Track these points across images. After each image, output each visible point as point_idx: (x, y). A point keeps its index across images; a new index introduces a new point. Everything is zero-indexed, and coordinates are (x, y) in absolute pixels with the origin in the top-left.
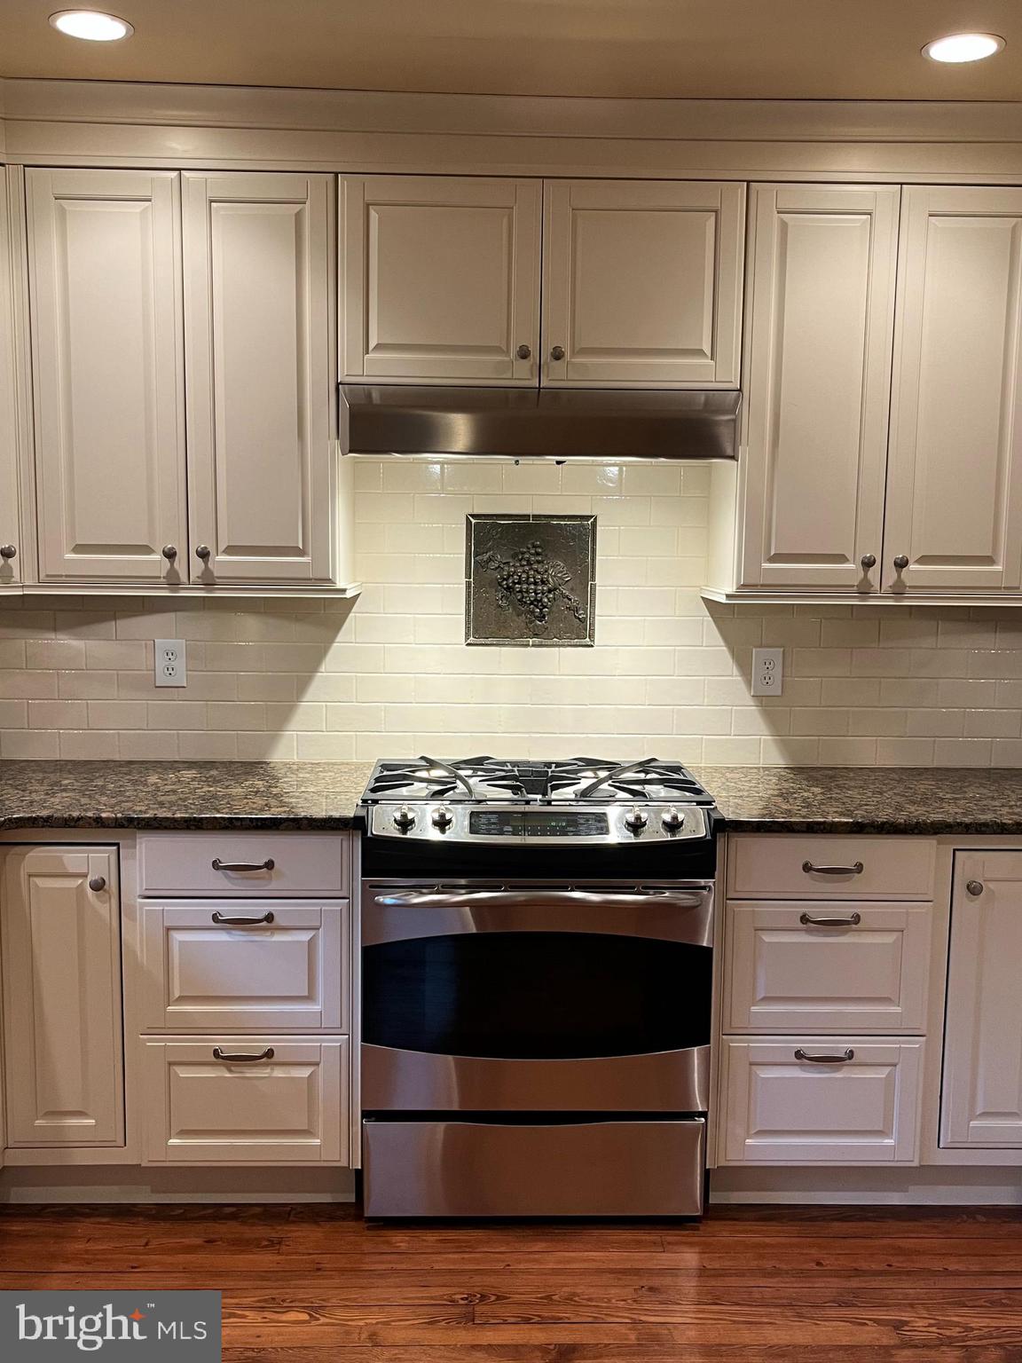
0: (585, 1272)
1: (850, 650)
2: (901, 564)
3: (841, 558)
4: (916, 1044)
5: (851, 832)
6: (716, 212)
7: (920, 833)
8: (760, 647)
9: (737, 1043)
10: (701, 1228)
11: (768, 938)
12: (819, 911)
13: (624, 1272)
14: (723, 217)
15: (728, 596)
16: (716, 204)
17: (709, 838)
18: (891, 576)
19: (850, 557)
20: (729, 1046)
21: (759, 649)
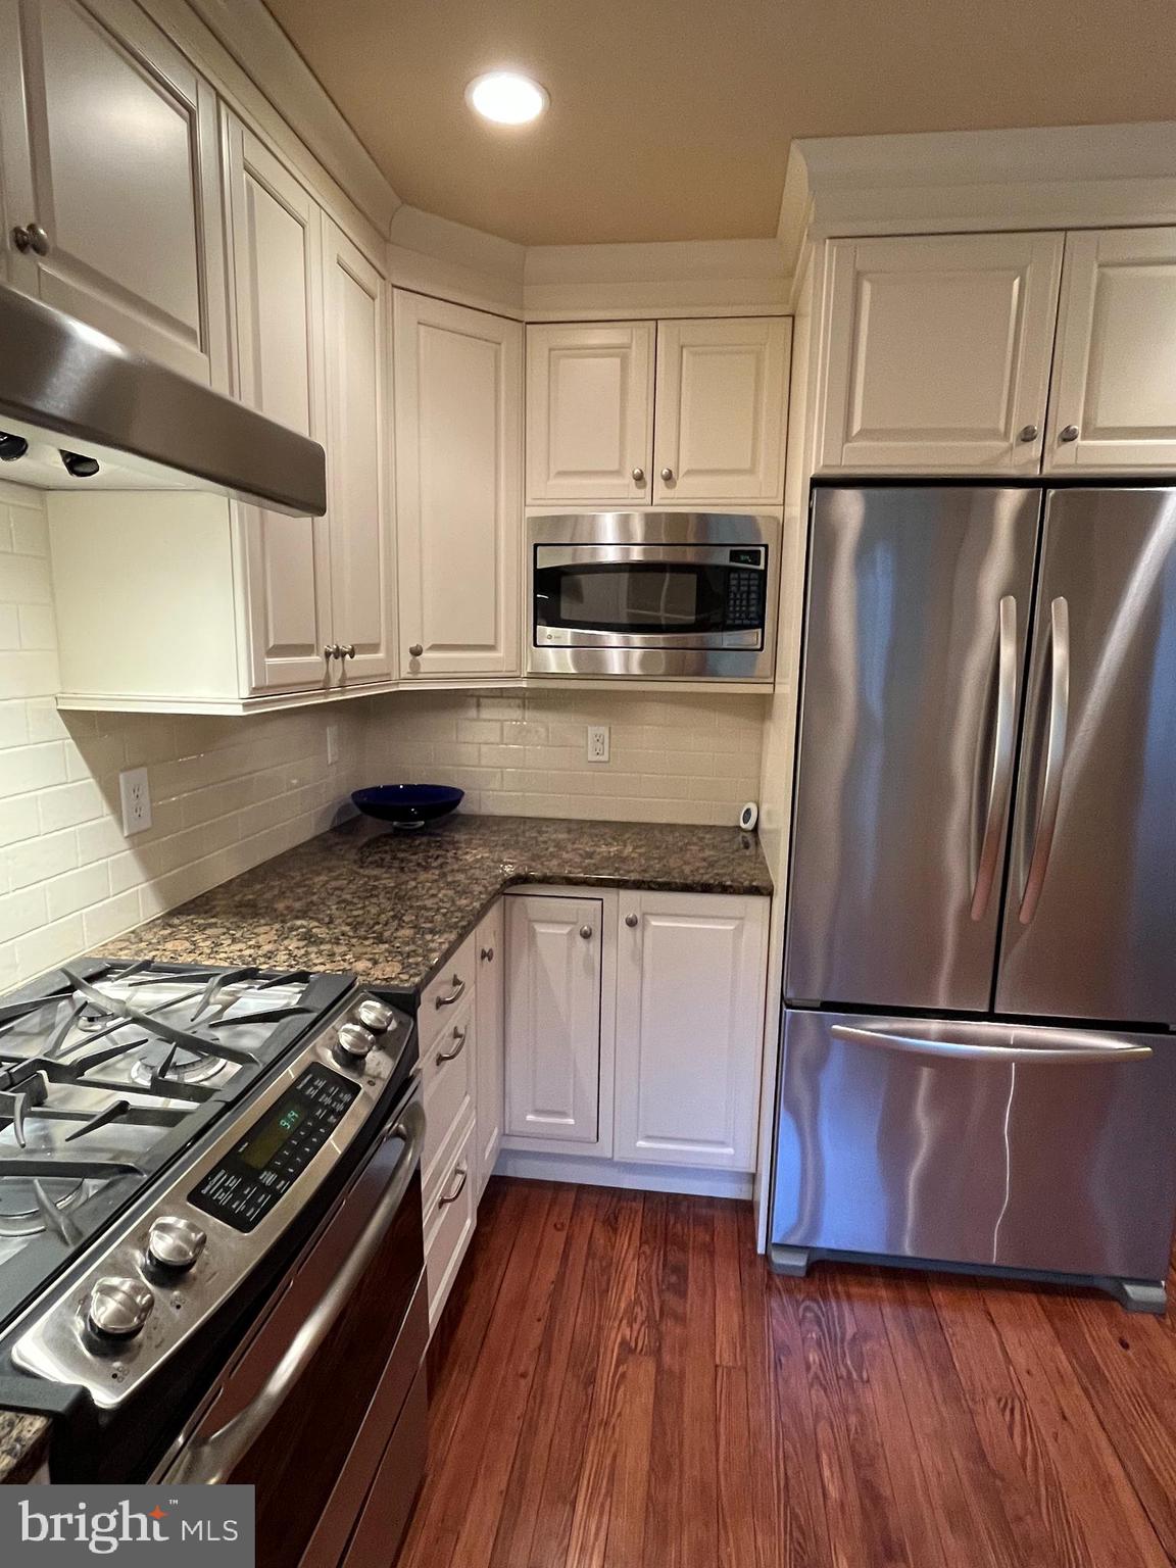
3: (307, 649)
6: (191, 112)
8: (127, 769)
21: (127, 773)
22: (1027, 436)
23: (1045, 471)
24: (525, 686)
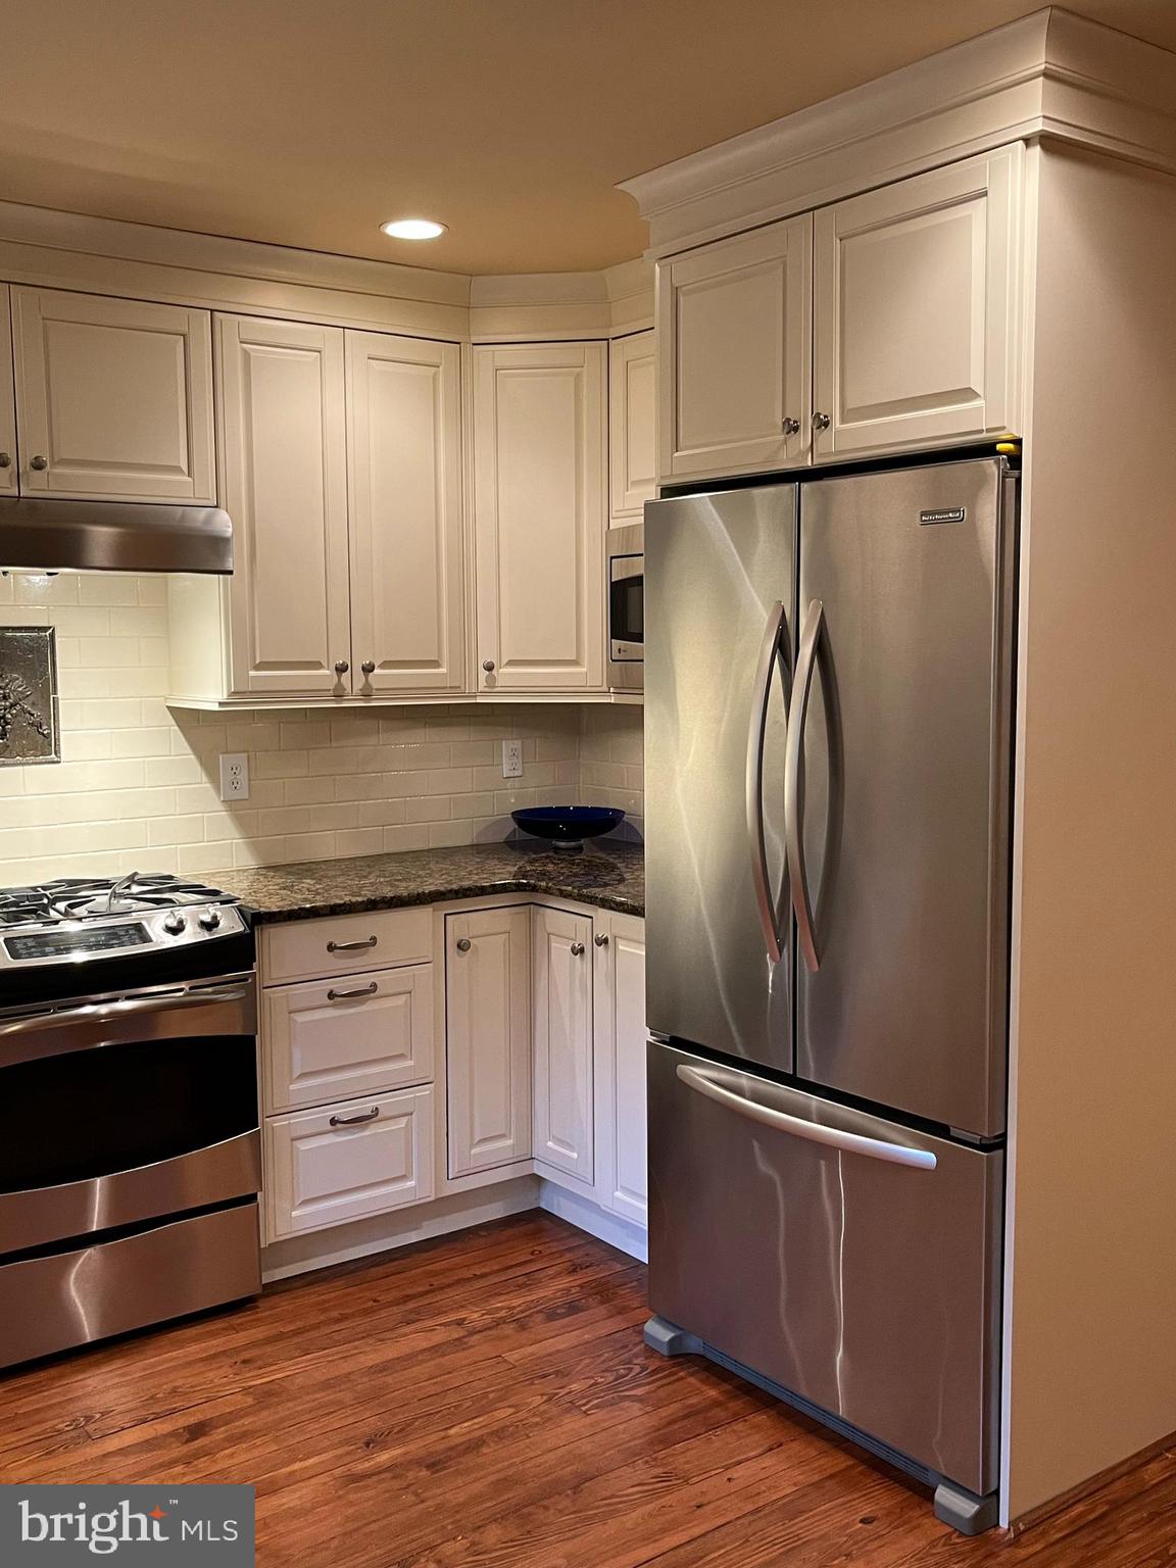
0: (175, 1369)
1: (306, 752)
2: (368, 669)
3: (318, 665)
4: (426, 1091)
5: (367, 910)
6: (184, 336)
7: (422, 903)
8: (227, 753)
9: (279, 1123)
10: (260, 1305)
11: (300, 1018)
12: (342, 986)
13: (214, 1356)
14: (192, 342)
15: (220, 704)
16: (185, 330)
17: (248, 931)
18: (360, 680)
19: (325, 664)
20: (273, 1128)
21: (225, 756)
22: (792, 428)
23: (814, 463)
24: (613, 701)
